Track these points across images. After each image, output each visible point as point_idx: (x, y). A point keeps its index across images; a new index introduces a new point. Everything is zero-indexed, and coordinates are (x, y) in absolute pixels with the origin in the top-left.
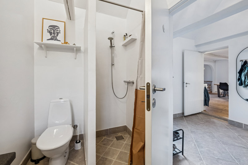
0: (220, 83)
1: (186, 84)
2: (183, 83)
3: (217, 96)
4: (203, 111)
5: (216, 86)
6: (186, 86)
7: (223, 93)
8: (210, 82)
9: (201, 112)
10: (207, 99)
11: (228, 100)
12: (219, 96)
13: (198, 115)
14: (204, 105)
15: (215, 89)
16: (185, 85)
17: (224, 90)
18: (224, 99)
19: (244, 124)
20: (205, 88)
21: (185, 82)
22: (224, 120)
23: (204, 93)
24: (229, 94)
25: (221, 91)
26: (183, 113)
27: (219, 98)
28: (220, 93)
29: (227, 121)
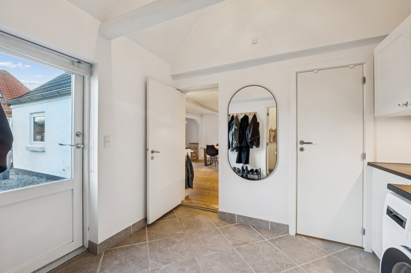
0: (207, 146)
1: (152, 152)
2: (146, 150)
3: (204, 164)
4: (184, 198)
5: (203, 150)
6: (152, 158)
7: (210, 159)
8: (196, 144)
9: (180, 203)
10: (190, 176)
11: (218, 170)
12: (206, 165)
13: (175, 213)
14: (186, 188)
15: (201, 155)
16: (150, 155)
17: (211, 155)
18: (211, 168)
19: (237, 215)
20: (188, 156)
21: (150, 148)
22: (213, 212)
23: (186, 165)
24: (219, 160)
25: (208, 156)
26: (146, 219)
27: (205, 167)
28: (207, 159)
29: (217, 213)
